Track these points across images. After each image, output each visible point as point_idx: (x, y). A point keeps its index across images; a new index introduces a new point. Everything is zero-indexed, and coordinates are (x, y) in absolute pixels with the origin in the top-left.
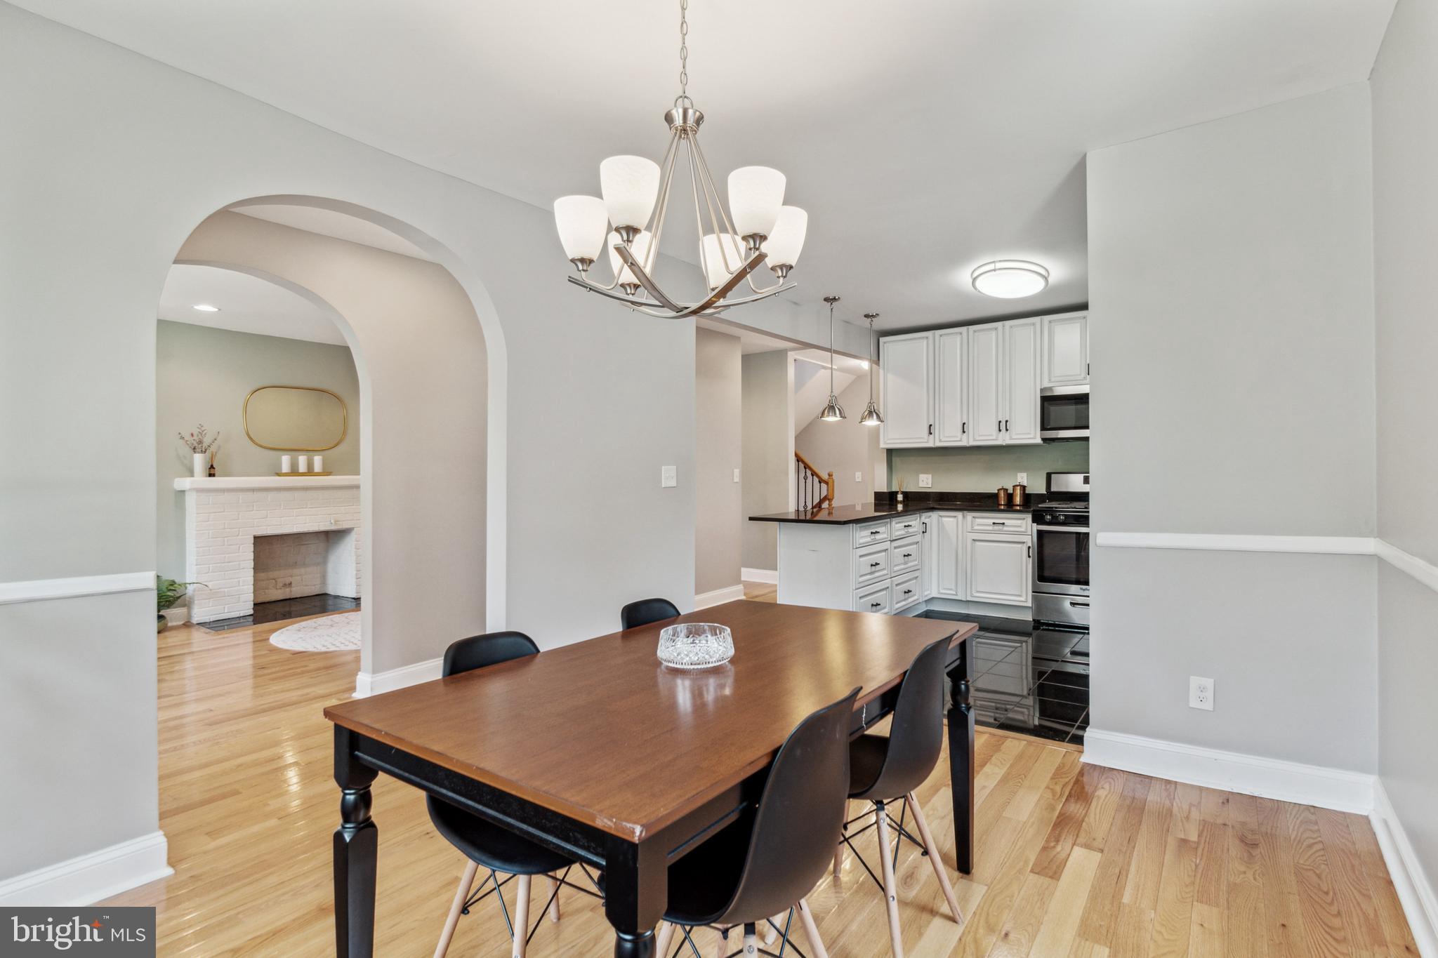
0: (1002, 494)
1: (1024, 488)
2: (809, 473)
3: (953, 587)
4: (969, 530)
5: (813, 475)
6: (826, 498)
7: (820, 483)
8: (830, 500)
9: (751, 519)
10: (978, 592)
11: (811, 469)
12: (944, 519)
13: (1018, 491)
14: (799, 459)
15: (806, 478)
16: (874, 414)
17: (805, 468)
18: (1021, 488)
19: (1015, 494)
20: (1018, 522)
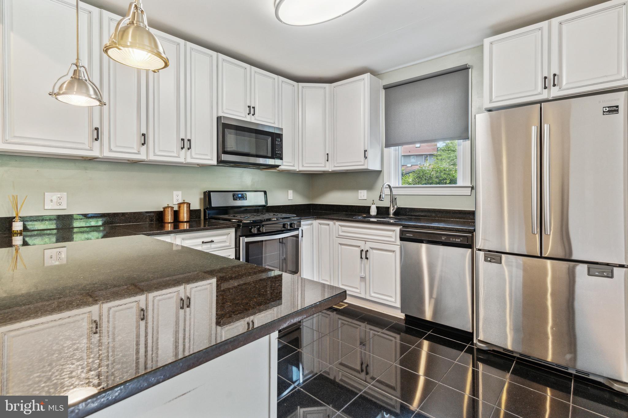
0: (168, 212)
1: (188, 205)
13: (184, 208)
18: (185, 205)
19: (181, 211)
20: (224, 237)
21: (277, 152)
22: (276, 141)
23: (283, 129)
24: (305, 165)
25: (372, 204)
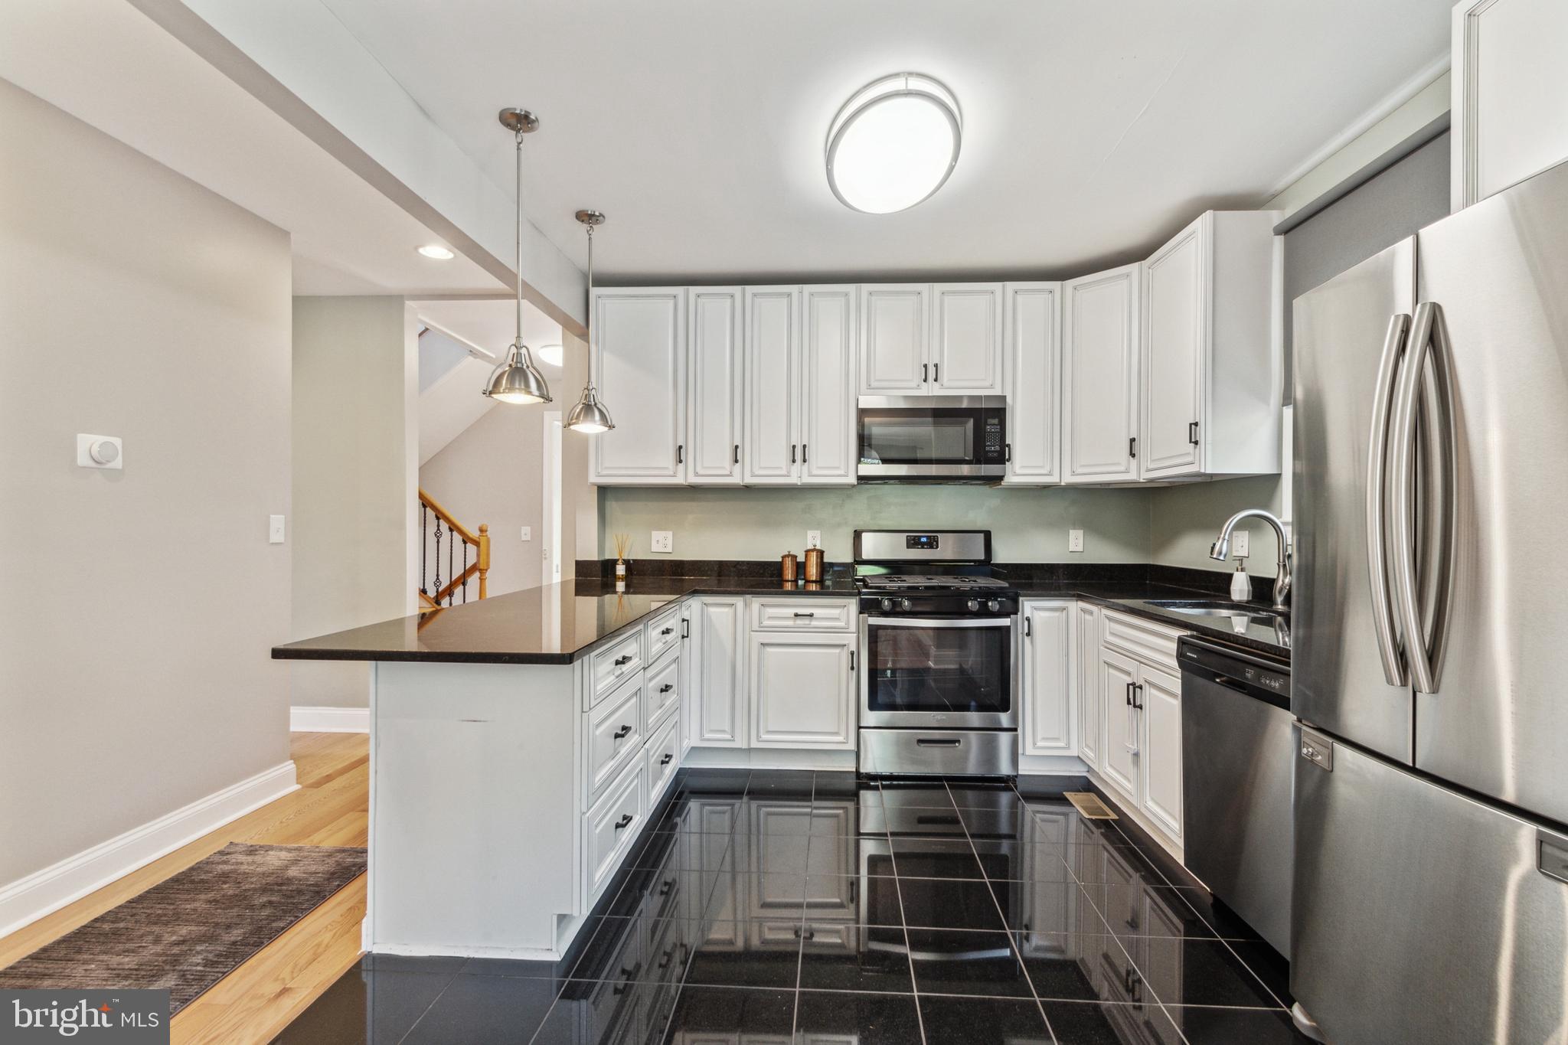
0: (788, 563)
1: (821, 553)
2: (444, 526)
3: (727, 727)
4: (755, 627)
5: (451, 530)
6: (475, 568)
7: (465, 542)
8: (482, 571)
9: (278, 654)
10: (769, 732)
11: (447, 520)
12: (712, 610)
13: (813, 558)
14: (425, 503)
15: (438, 535)
16: (597, 413)
17: (438, 518)
18: (815, 554)
19: (808, 564)
20: (835, 612)
21: (987, 449)
22: (986, 424)
23: (1005, 397)
24: (1080, 470)
25: (1237, 570)
